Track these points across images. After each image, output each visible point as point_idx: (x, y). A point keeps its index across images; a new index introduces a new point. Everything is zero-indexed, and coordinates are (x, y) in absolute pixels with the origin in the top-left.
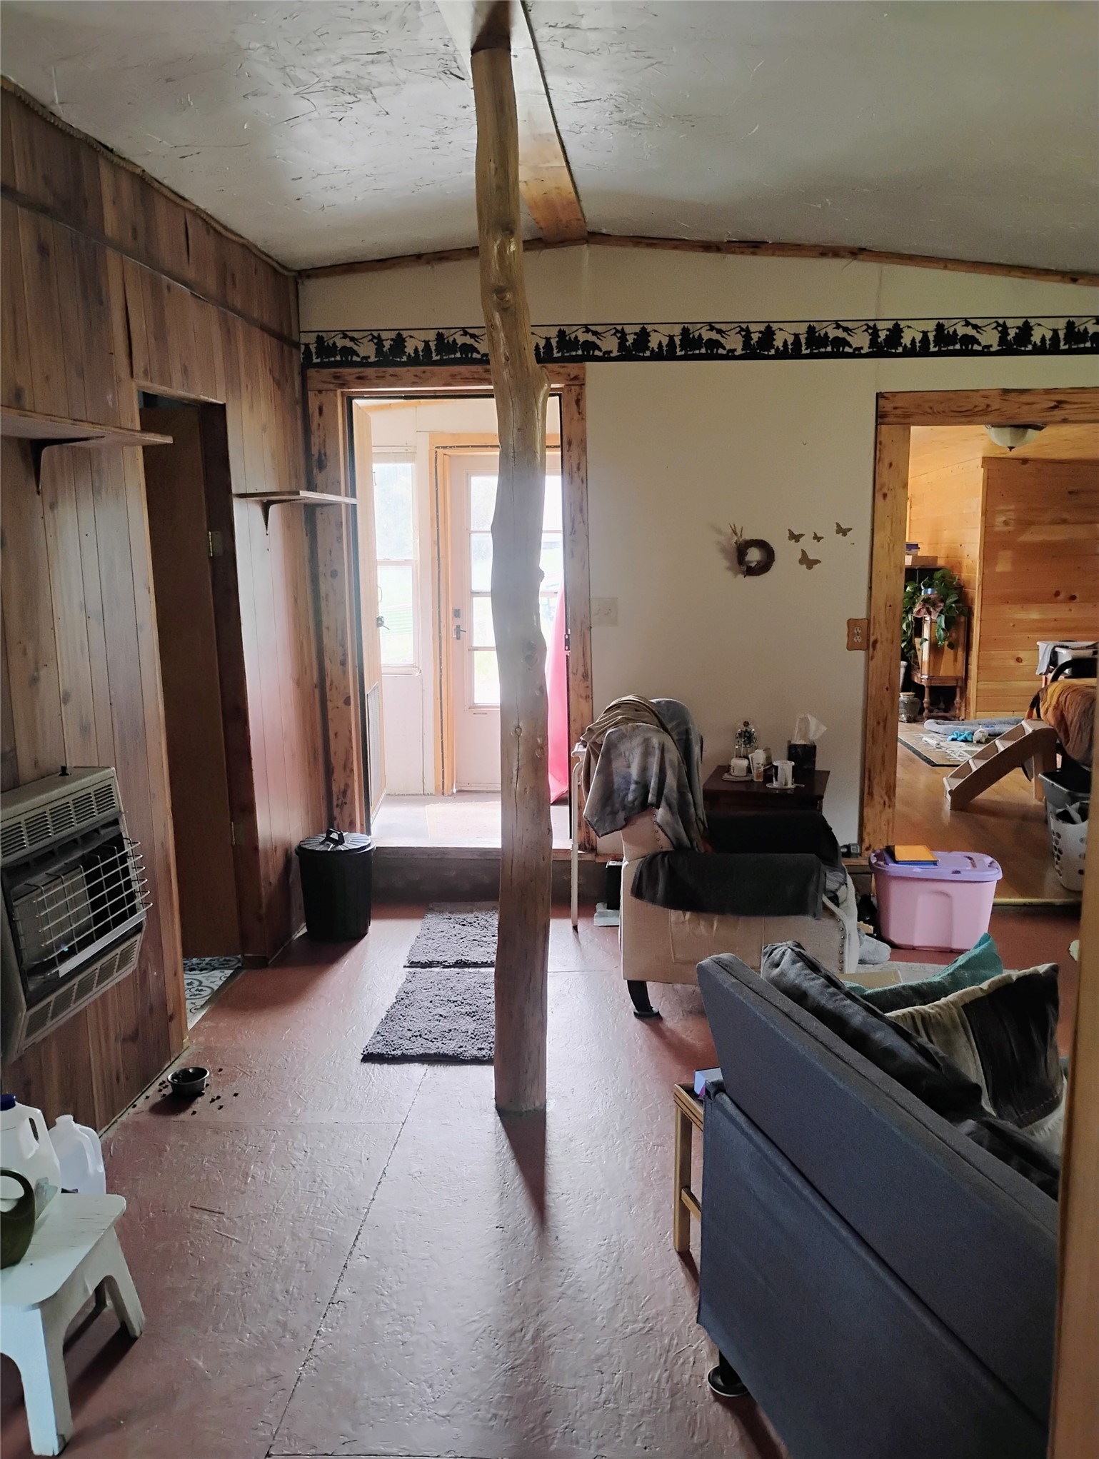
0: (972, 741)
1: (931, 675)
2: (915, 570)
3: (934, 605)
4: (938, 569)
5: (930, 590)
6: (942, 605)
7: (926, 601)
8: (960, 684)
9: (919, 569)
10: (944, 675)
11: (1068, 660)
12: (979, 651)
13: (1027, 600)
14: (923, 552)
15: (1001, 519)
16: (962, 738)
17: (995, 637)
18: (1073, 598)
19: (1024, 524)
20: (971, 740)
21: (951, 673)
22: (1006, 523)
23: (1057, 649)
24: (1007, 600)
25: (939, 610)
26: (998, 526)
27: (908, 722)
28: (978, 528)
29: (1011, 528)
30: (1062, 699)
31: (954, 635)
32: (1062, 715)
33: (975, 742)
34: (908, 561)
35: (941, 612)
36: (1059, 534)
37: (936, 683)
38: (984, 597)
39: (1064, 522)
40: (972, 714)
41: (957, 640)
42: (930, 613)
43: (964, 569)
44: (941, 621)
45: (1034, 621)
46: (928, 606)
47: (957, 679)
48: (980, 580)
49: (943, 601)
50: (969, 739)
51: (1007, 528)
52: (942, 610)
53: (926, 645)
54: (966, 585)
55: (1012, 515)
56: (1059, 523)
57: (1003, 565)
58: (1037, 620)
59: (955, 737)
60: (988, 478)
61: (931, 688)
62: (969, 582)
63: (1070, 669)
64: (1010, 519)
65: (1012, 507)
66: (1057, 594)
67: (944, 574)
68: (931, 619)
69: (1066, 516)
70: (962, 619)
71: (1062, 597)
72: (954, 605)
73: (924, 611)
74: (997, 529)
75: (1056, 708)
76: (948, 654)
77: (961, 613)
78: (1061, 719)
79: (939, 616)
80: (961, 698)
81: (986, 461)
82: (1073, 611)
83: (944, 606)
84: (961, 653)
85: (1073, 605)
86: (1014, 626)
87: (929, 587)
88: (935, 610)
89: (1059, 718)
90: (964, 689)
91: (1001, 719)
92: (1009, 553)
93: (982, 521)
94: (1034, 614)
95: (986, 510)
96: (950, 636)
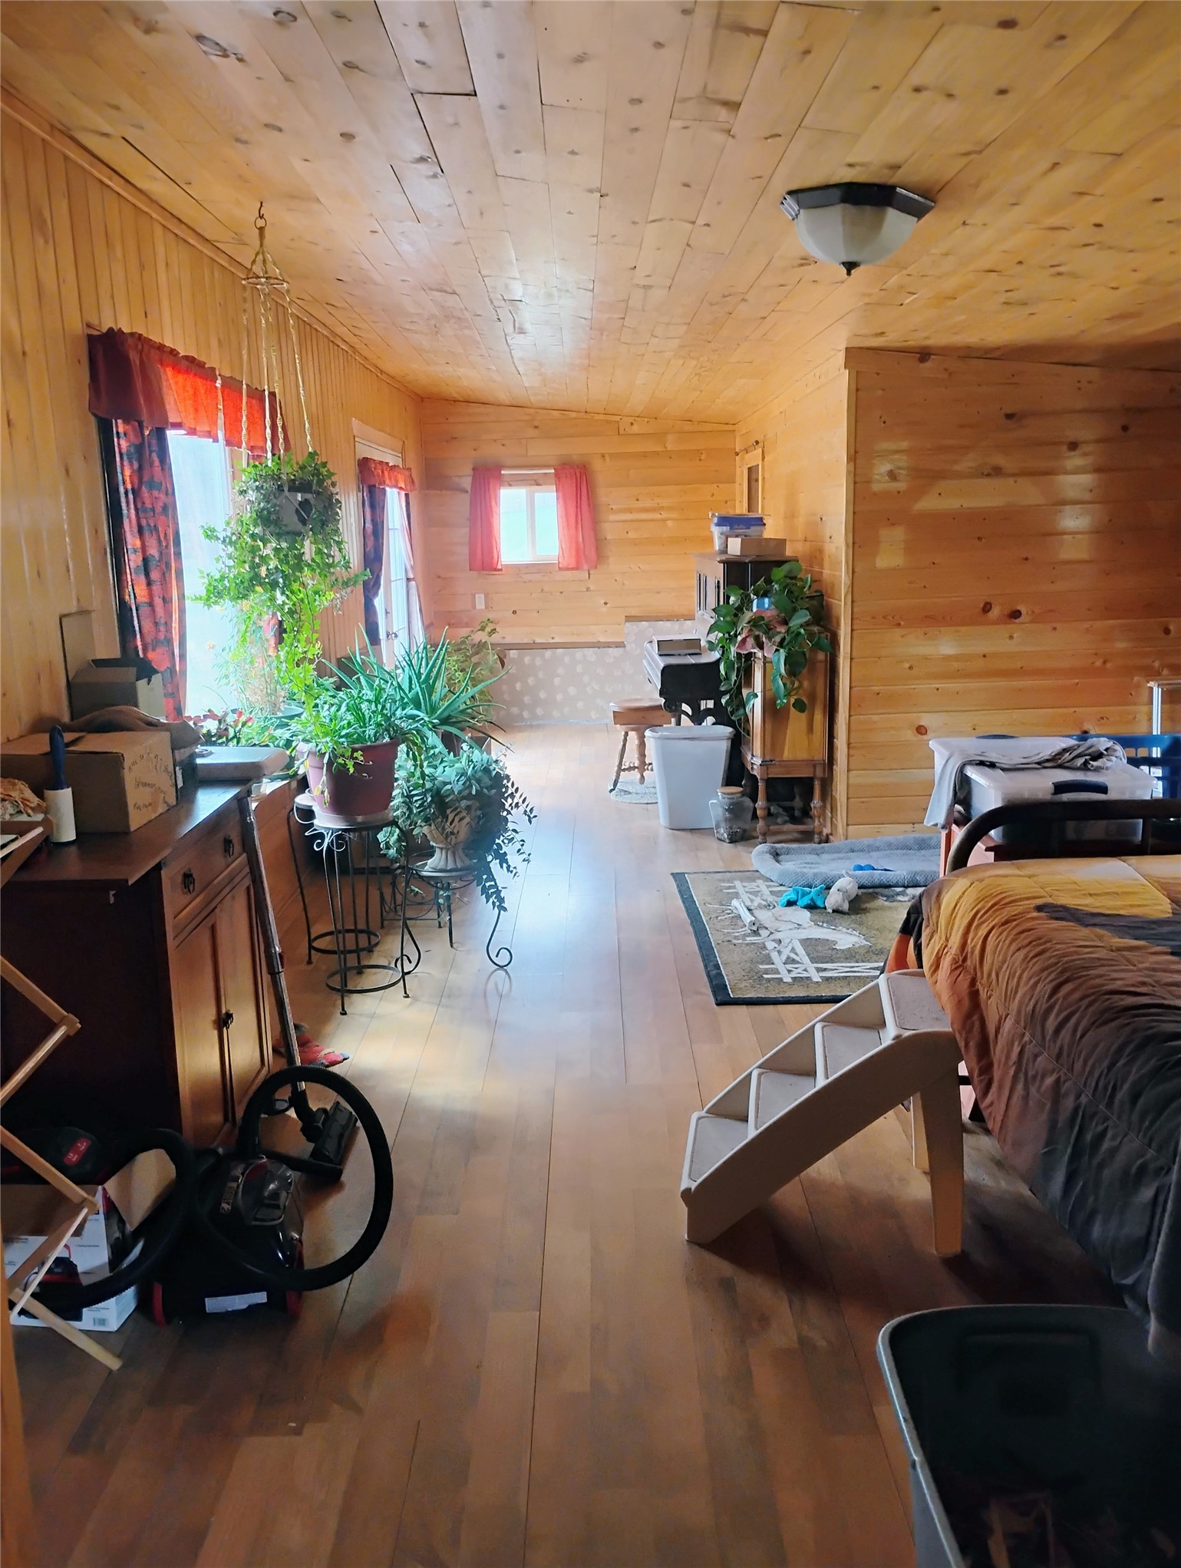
0: (825, 908)
1: (768, 758)
2: (746, 564)
3: (769, 630)
4: (780, 563)
5: (766, 600)
6: (783, 629)
7: (755, 623)
8: (819, 773)
9: (751, 562)
10: (791, 757)
11: (993, 807)
12: (850, 716)
13: (933, 620)
14: (770, 532)
15: (883, 468)
16: (806, 901)
17: (876, 689)
18: (1016, 614)
19: (926, 477)
20: (822, 906)
21: (803, 755)
22: (892, 476)
23: (971, 773)
24: (896, 620)
25: (778, 639)
26: (878, 481)
27: (732, 841)
28: (843, 485)
29: (901, 486)
30: (975, 942)
31: (806, 684)
32: (974, 995)
33: (830, 911)
34: (735, 546)
35: (781, 644)
36: (989, 496)
37: (776, 773)
38: (855, 616)
39: (997, 472)
40: (840, 830)
41: (812, 697)
42: (761, 646)
43: (826, 564)
44: (779, 659)
45: (948, 658)
46: (757, 633)
47: (814, 765)
48: (849, 583)
49: (785, 622)
50: (819, 903)
51: (895, 486)
52: (783, 640)
53: (758, 703)
54: (829, 591)
55: (902, 460)
56: (988, 475)
57: (890, 556)
58: (951, 656)
59: (793, 897)
60: (857, 390)
61: (770, 782)
62: (833, 586)
63: (1000, 829)
64: (899, 468)
65: (904, 445)
66: (987, 608)
67: (790, 571)
68: (765, 657)
69: (1000, 460)
70: (821, 656)
71: (995, 612)
72: (802, 631)
73: (751, 641)
74: (876, 487)
75: (959, 965)
76: (797, 721)
77: (817, 646)
78: (971, 1007)
79: (777, 650)
80: (823, 798)
81: (854, 356)
82: (1015, 640)
83: (788, 632)
84: (819, 717)
85: (1016, 628)
86: (911, 668)
87: (765, 595)
88: (770, 639)
89: (966, 1003)
90: (827, 783)
91: (891, 839)
92: (899, 533)
93: (848, 472)
94: (946, 646)
95: (856, 452)
96: (801, 686)
